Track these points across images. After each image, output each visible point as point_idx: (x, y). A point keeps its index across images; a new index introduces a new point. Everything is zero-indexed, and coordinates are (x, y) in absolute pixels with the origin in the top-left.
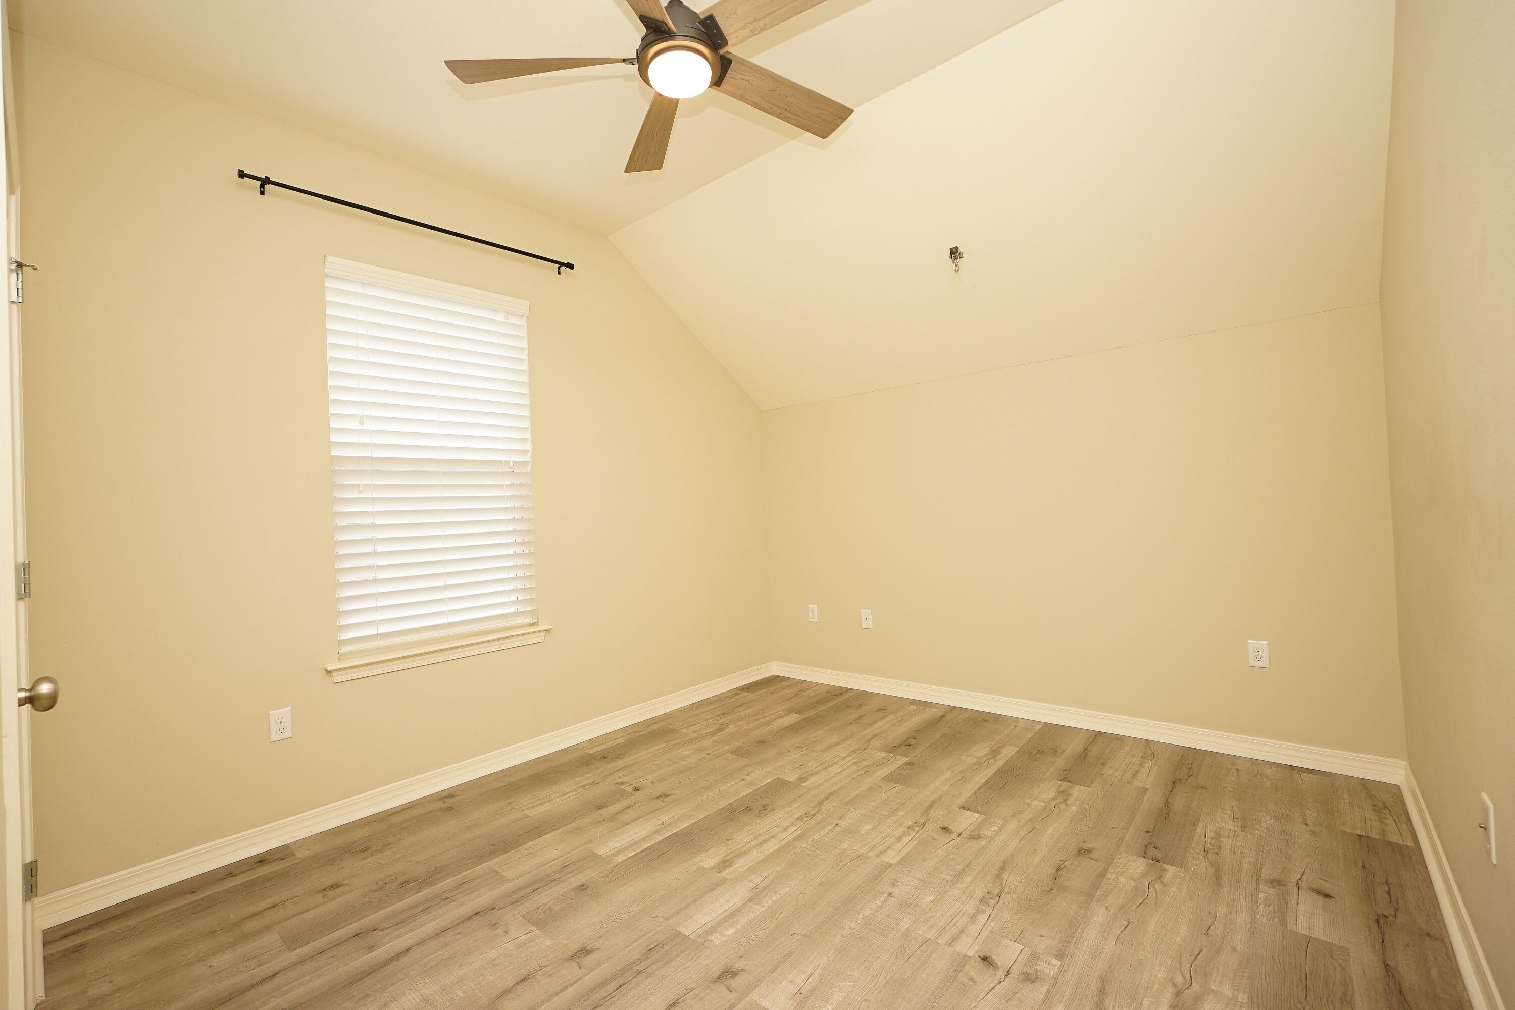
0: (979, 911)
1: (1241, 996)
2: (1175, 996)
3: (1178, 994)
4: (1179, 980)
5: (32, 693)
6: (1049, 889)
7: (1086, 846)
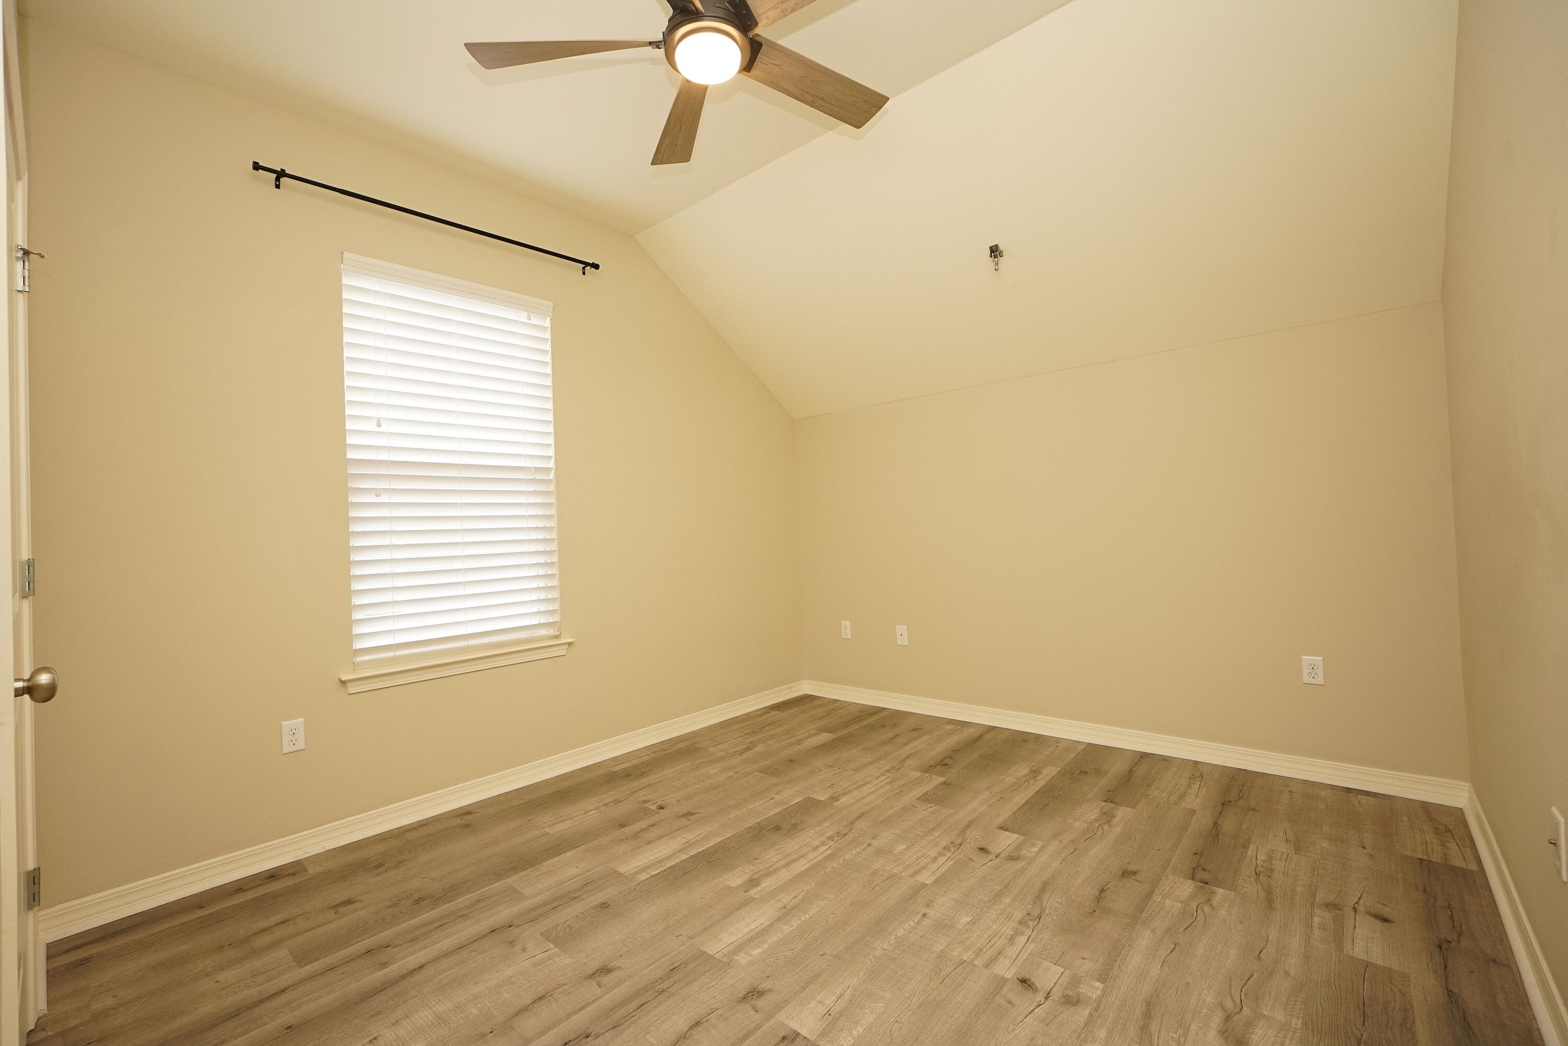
0: (1017, 933)
1: (1294, 1021)
2: (1224, 1021)
3: (1228, 1018)
4: (1229, 1004)
5: (30, 684)
6: (1091, 911)
7: (1131, 868)
